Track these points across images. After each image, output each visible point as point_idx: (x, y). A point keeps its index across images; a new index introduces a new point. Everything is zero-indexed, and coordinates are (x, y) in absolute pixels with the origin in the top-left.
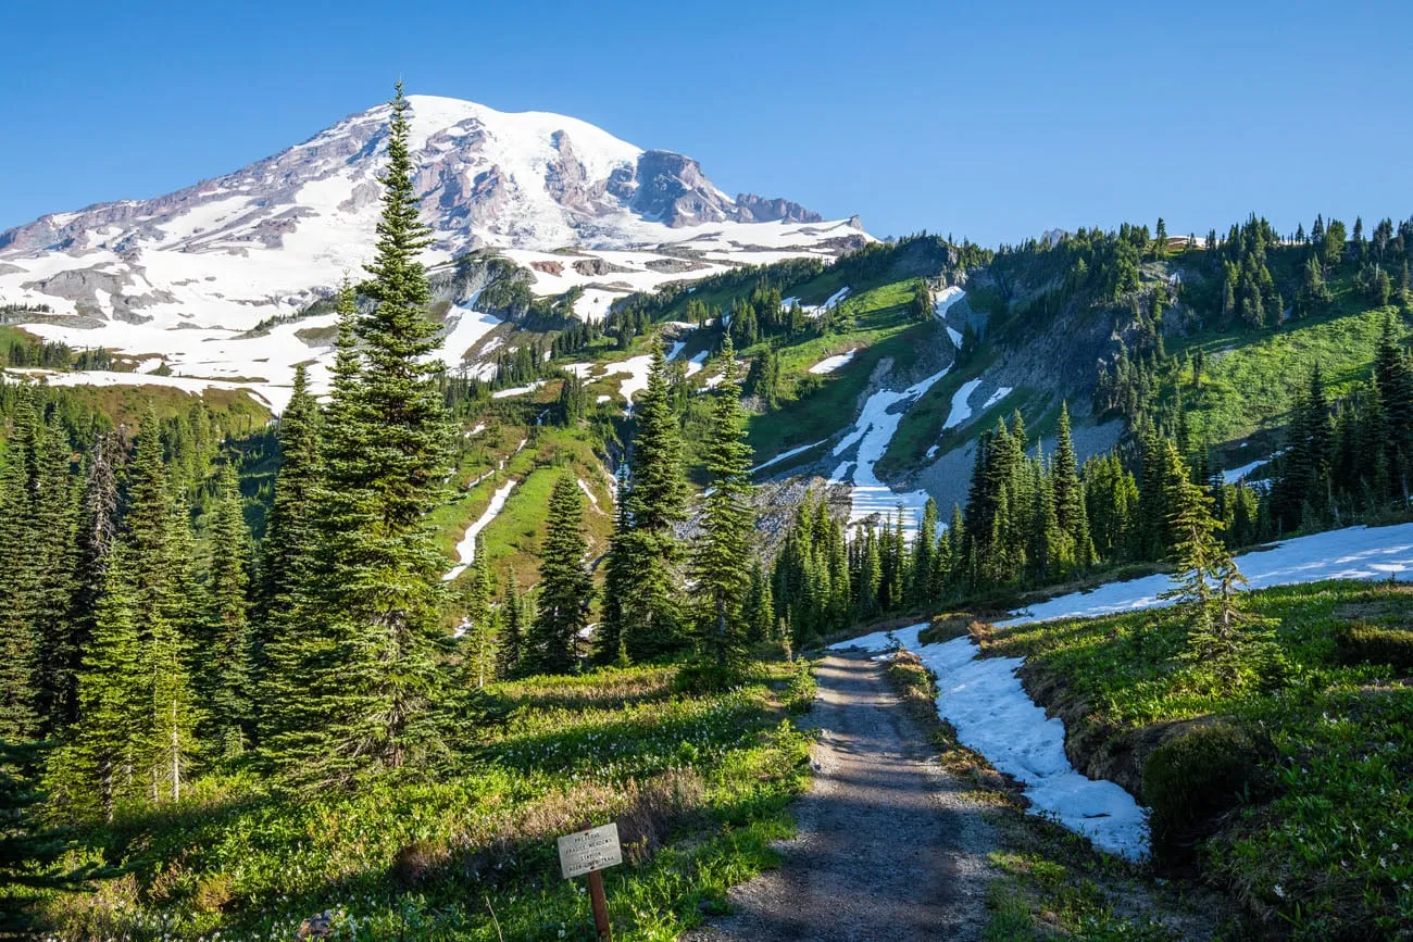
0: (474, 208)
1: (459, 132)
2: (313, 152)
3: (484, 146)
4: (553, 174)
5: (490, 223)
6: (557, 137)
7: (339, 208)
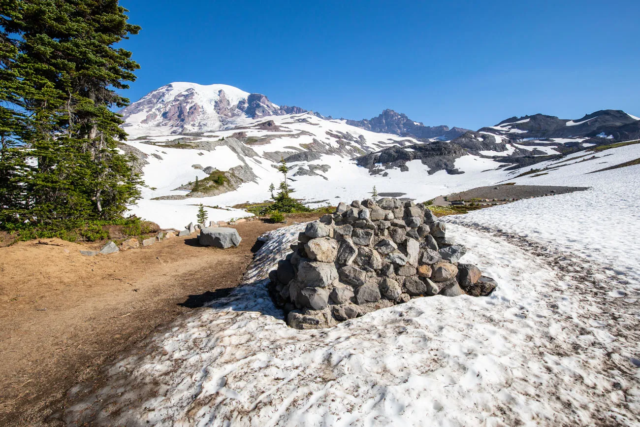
0: (186, 119)
1: (186, 93)
2: (139, 104)
3: (194, 97)
4: (217, 104)
5: (192, 123)
6: (220, 91)
7: (141, 123)
